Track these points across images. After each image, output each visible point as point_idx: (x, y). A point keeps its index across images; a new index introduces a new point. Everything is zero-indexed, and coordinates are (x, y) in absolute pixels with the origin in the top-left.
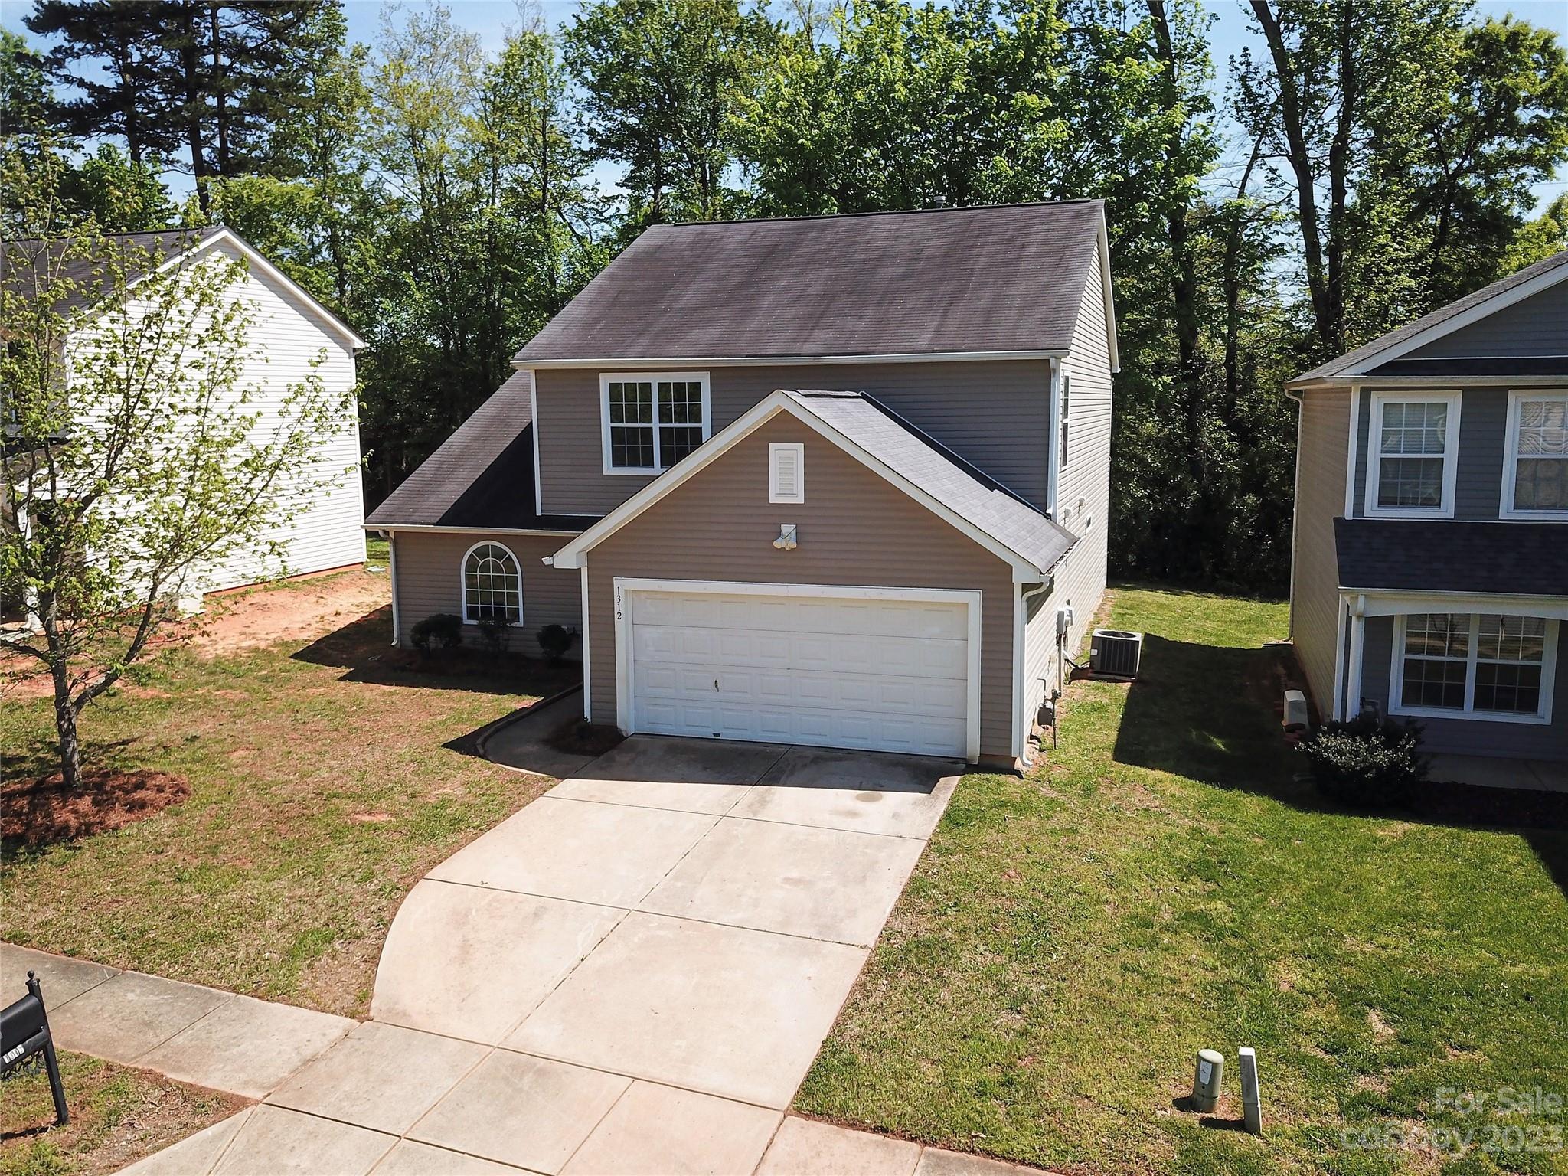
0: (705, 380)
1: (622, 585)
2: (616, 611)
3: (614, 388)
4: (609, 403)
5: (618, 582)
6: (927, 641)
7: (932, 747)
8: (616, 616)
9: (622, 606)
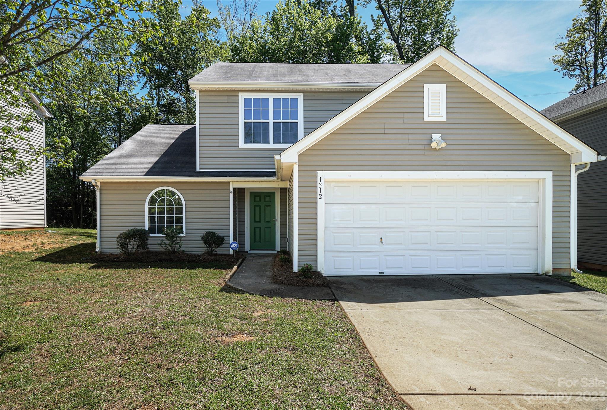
0: (300, 97)
1: (322, 176)
2: (318, 193)
3: (247, 101)
4: (243, 109)
5: (319, 174)
6: (515, 205)
7: (521, 268)
8: (318, 197)
9: (322, 189)
